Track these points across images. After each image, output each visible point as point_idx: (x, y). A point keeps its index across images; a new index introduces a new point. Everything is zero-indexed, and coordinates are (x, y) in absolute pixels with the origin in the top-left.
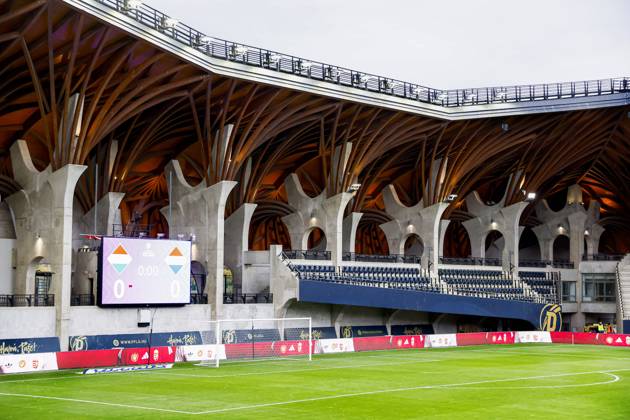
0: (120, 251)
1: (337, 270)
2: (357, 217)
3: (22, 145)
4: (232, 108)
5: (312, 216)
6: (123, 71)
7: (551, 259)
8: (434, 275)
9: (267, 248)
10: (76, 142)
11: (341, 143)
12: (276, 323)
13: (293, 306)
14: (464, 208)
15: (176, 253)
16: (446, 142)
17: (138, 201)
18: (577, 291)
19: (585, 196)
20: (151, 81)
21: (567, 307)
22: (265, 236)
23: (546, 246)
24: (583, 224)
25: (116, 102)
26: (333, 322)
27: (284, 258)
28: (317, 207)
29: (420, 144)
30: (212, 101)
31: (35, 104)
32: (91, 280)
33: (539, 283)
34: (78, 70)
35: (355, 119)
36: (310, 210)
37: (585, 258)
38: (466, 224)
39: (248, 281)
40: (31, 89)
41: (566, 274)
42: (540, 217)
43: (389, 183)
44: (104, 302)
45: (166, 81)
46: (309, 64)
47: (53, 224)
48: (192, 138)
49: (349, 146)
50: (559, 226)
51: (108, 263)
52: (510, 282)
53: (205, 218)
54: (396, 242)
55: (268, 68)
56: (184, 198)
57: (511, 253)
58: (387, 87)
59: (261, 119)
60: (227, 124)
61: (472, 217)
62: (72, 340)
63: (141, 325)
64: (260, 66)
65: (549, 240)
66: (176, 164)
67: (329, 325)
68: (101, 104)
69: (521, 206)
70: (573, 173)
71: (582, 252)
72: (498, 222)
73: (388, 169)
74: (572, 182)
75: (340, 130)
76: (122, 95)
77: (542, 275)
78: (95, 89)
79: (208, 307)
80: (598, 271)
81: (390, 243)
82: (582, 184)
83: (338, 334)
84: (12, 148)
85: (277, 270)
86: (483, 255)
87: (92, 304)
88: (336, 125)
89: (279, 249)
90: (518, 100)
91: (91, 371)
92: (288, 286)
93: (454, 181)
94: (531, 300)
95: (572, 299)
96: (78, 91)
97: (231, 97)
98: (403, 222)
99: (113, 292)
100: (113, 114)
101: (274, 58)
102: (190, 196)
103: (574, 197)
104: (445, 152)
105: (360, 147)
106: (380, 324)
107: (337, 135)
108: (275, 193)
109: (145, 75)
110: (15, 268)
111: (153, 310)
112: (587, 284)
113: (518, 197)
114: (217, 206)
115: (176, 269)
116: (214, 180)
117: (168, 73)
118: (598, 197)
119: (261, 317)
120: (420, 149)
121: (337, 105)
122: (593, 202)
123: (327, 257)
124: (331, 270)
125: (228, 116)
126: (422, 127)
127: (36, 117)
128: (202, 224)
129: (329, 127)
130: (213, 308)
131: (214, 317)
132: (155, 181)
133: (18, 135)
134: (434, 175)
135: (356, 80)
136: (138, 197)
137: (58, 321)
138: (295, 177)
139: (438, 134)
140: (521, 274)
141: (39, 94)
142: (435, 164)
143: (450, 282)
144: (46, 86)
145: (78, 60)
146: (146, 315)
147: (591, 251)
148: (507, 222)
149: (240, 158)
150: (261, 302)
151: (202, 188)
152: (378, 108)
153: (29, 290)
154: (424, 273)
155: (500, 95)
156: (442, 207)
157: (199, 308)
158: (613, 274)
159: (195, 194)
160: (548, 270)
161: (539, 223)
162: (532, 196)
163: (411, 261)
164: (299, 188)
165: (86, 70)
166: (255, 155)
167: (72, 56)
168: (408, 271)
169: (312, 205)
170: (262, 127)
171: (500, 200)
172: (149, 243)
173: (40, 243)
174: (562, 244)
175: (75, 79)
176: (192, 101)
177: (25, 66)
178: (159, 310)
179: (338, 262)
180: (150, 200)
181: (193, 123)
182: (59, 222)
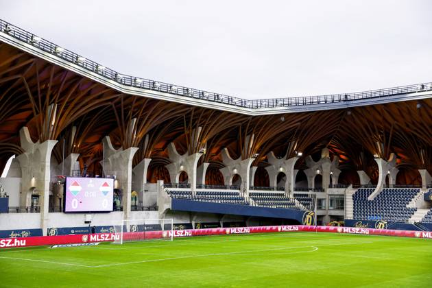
0: (76, 184)
1: (193, 193)
2: (206, 165)
3: (26, 130)
4: (136, 110)
5: (181, 165)
6: (76, 93)
7: (313, 187)
8: (246, 196)
9: (156, 182)
10: (52, 128)
11: (195, 127)
12: (160, 221)
13: (169, 213)
14: (266, 160)
15: (106, 185)
16: (251, 126)
17: (89, 157)
18: (326, 204)
19: (331, 154)
20: (91, 97)
21: (320, 213)
22: (158, 175)
23: (311, 180)
24: (329, 168)
25: (73, 108)
26: (191, 221)
27: (165, 187)
28: (184, 160)
29: (238, 127)
30: (125, 106)
31: (31, 109)
32: (60, 199)
33: (304, 200)
34: (53, 92)
35: (201, 115)
36: (180, 162)
37: (330, 186)
38: (267, 169)
39: (146, 199)
40: (29, 102)
41: (319, 195)
42: (308, 165)
43: (225, 147)
44: (66, 210)
45: (100, 97)
46: (176, 88)
47: (40, 171)
48: (114, 126)
49: (200, 128)
50: (317, 169)
51: (69, 191)
52: (288, 199)
53: (122, 167)
54: (228, 178)
55: (154, 90)
56: (111, 156)
57: (290, 184)
58: (218, 99)
59: (151, 115)
60: (133, 118)
61: (270, 165)
62: (49, 230)
63: (86, 222)
64: (149, 89)
65: (312, 177)
66: (108, 138)
67: (189, 222)
68: (66, 108)
69: (295, 160)
70: (323, 142)
71: (329, 183)
72: (284, 168)
73: (223, 140)
74: (323, 147)
75: (194, 121)
76: (76, 104)
77: (307, 195)
78: (63, 101)
79: (123, 213)
80: (336, 193)
81: (225, 178)
82: (329, 147)
83: (194, 227)
84: (20, 131)
85: (161, 193)
86: (275, 185)
87: (60, 211)
88: (192, 118)
89: (162, 182)
90: (289, 105)
91: (56, 246)
92: (166, 202)
93: (257, 147)
94: (299, 209)
95: (323, 208)
96: (53, 102)
97: (134, 105)
98: (231, 168)
99: (72, 205)
100: (71, 114)
101: (157, 85)
102: (115, 155)
103: (325, 154)
104: (252, 132)
105: (206, 129)
106: (216, 221)
107: (193, 124)
108: (162, 153)
109: (89, 94)
110: (21, 193)
111: (93, 214)
112: (331, 201)
113: (293, 155)
114: (128, 160)
115: (105, 193)
116: (127, 147)
117: (100, 93)
118: (338, 155)
119: (152, 218)
120: (238, 131)
121: (191, 108)
122: (335, 157)
123: (188, 186)
124: (190, 193)
125: (133, 115)
126: (239, 119)
127: (32, 116)
128: (120, 169)
129: (188, 119)
130: (126, 213)
131: (126, 218)
132: (97, 147)
133: (24, 124)
134: (246, 143)
135: (202, 95)
136: (88, 155)
137: (42, 220)
138: (173, 144)
139: (247, 122)
140: (295, 195)
141: (33, 104)
142: (247, 138)
143: (255, 199)
144: (36, 100)
145: (52, 87)
146: (89, 217)
147: (334, 183)
148: (288, 168)
149: (140, 135)
150: (152, 210)
151: (121, 151)
152: (213, 110)
153: (28, 204)
154: (241, 194)
155: (280, 103)
156: (251, 160)
157: (118, 214)
158: (343, 195)
159: (117, 154)
160: (310, 193)
161: (308, 168)
162: (300, 154)
163: (235, 188)
164: (175, 150)
165: (57, 92)
166: (150, 133)
167: (49, 85)
168: (232, 194)
169: (181, 159)
170: (151, 120)
171: (284, 156)
172: (91, 180)
173: (33, 180)
174: (319, 179)
175: (51, 96)
176: (114, 106)
177: (25, 91)
178: (96, 214)
179: (194, 189)
180: (95, 157)
181: (115, 118)
182: (43, 169)
